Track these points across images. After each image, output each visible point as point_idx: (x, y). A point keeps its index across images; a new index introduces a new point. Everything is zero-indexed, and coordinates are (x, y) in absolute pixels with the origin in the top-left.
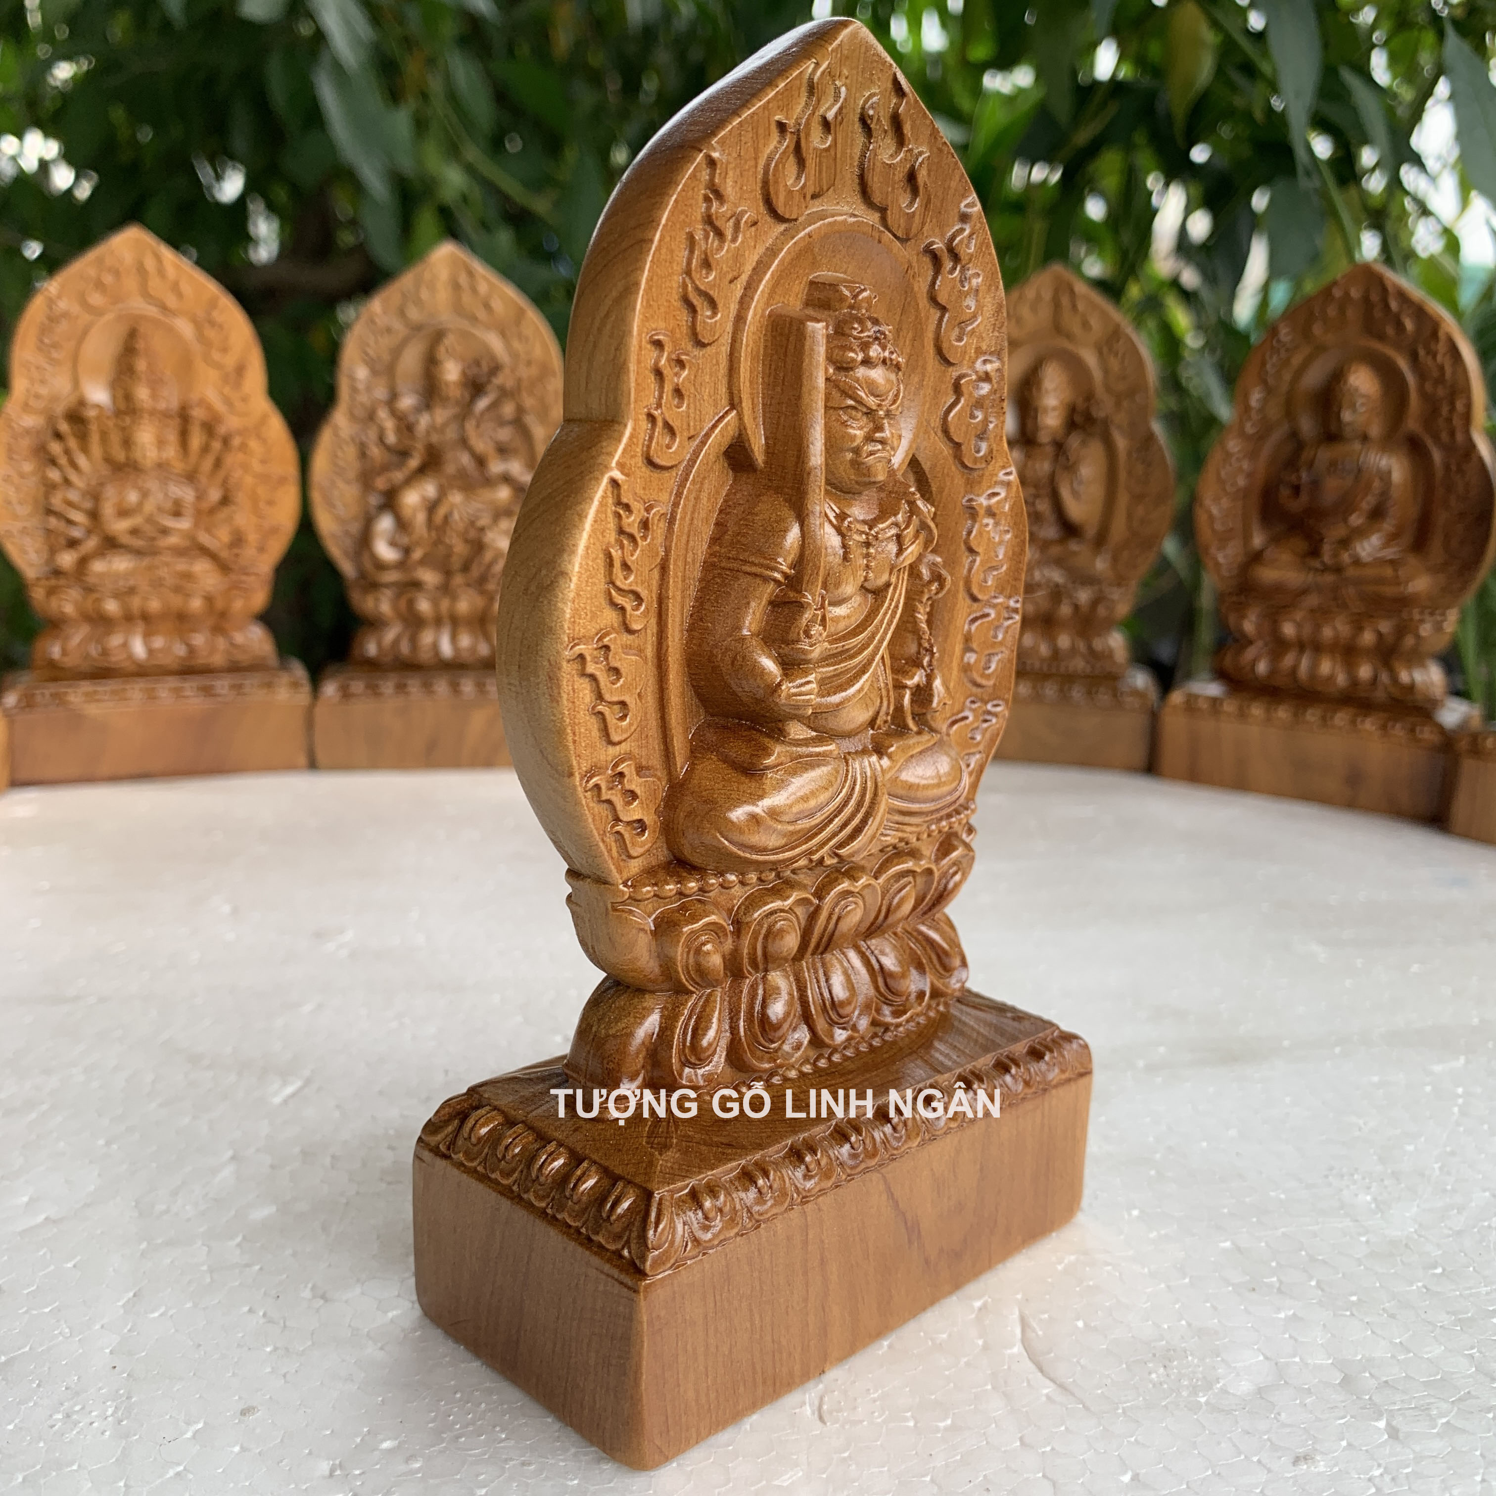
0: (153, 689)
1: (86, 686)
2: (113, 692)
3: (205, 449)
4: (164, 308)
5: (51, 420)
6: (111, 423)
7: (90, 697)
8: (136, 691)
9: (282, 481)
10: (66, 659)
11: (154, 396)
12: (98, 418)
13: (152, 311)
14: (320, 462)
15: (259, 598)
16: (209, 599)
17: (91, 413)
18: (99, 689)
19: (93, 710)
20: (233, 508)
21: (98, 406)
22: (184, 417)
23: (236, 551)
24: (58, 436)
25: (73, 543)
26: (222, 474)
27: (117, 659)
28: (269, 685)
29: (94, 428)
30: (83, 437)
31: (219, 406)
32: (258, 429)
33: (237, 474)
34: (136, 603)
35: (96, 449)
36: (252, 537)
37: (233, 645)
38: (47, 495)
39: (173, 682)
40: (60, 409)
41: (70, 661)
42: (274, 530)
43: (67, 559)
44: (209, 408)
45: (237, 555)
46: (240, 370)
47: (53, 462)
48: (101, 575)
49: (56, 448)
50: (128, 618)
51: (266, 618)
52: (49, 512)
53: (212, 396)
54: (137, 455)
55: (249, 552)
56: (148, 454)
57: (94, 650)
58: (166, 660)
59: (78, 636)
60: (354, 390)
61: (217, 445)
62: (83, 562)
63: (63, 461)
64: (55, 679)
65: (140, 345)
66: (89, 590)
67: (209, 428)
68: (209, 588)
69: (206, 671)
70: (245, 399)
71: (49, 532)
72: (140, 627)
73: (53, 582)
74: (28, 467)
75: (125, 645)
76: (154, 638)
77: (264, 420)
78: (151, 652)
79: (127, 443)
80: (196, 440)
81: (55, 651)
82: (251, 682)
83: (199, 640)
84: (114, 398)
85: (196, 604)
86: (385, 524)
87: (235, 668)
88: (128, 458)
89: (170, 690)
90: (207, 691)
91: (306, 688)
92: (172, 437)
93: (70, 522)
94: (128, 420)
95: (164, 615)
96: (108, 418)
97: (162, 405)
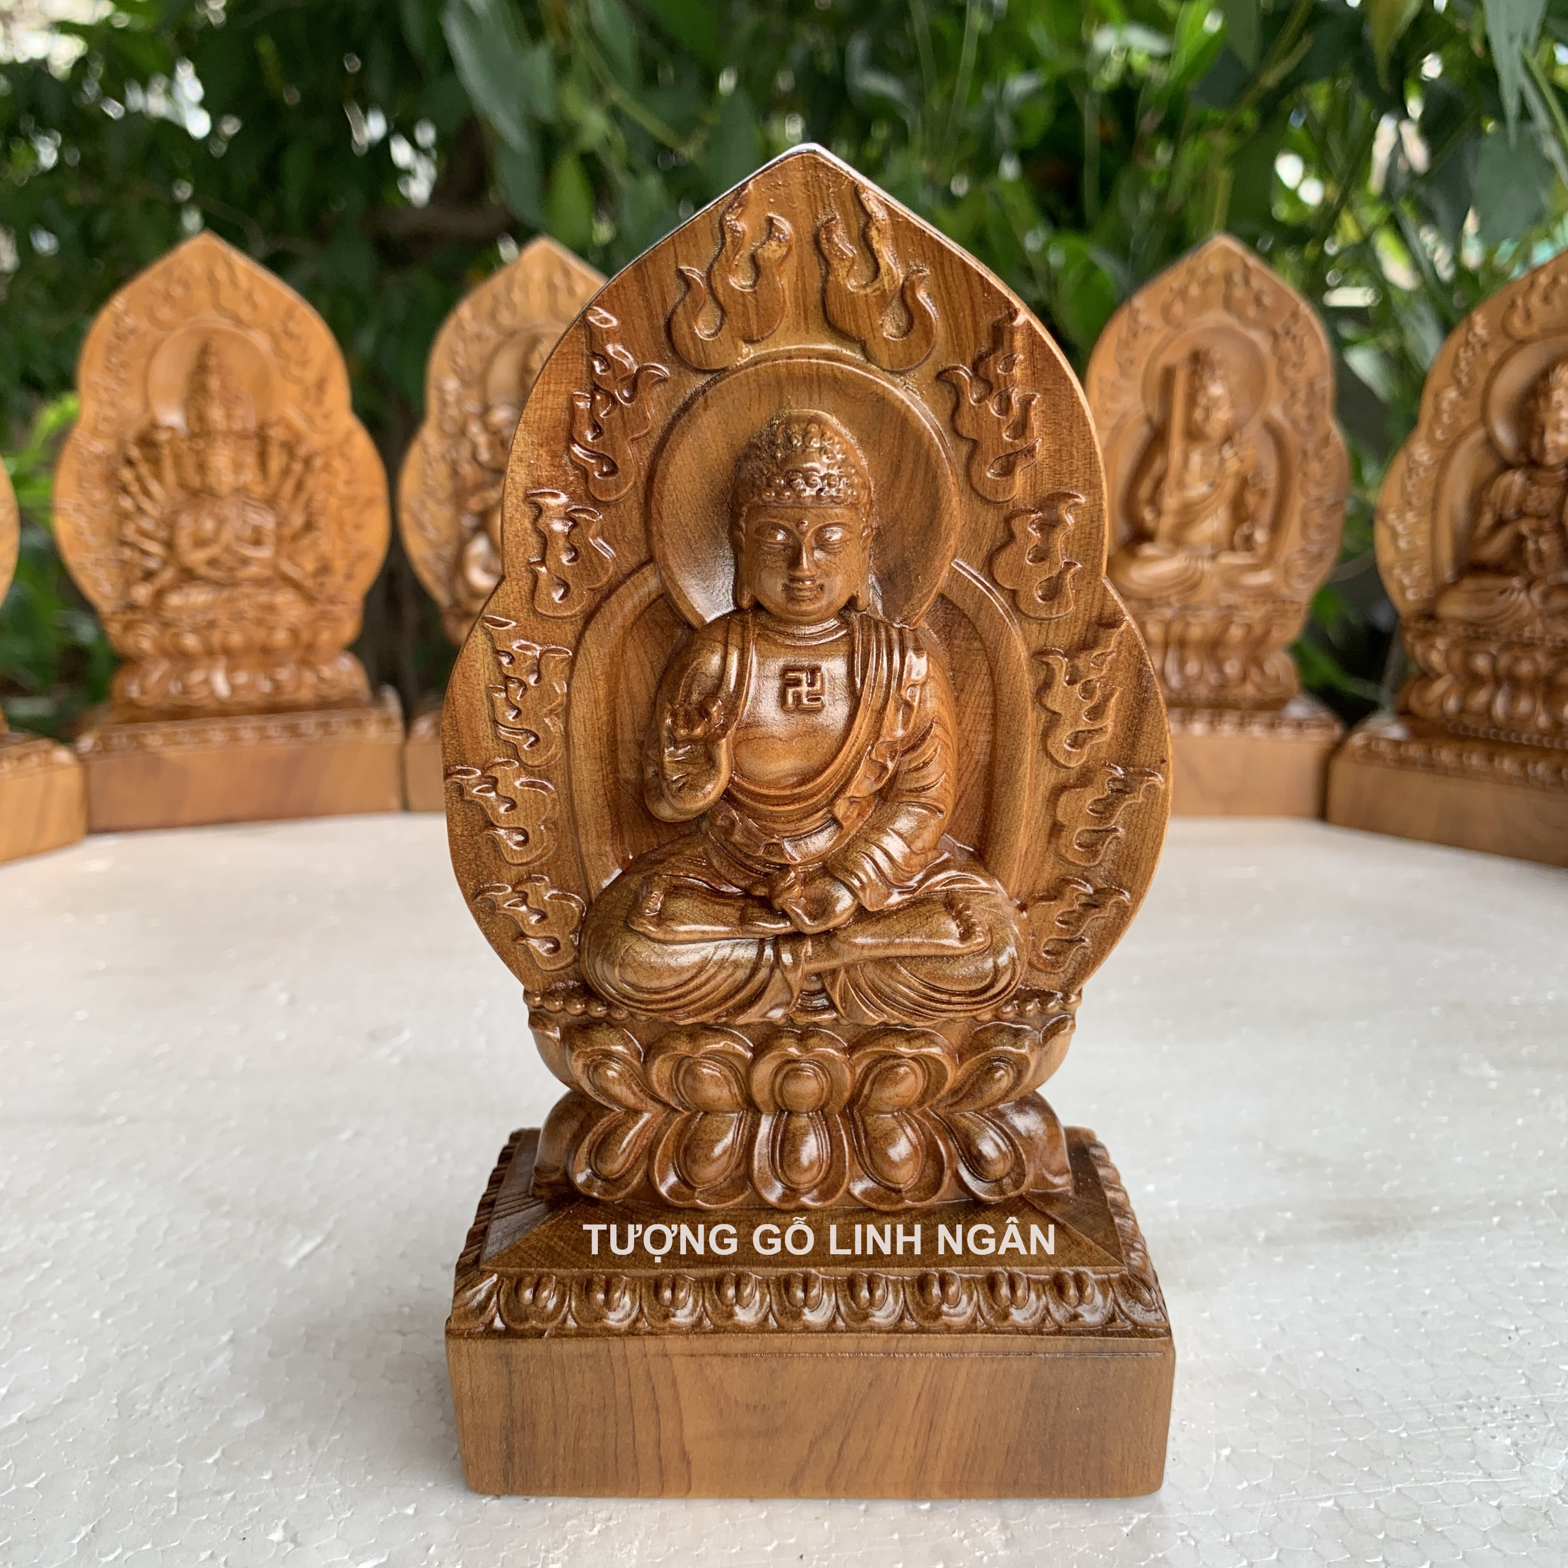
0: (235, 729)
1: (165, 727)
2: (193, 733)
3: (286, 472)
4: (238, 321)
5: (121, 444)
6: (184, 446)
7: (171, 740)
8: (217, 733)
9: (369, 503)
10: (144, 698)
11: (229, 417)
12: (170, 442)
13: (225, 324)
14: (409, 481)
15: (349, 629)
16: (294, 632)
17: (163, 436)
18: (179, 730)
19: (172, 754)
20: (317, 533)
21: (171, 429)
22: (262, 439)
23: (320, 580)
24: (130, 462)
25: (149, 575)
26: (303, 497)
27: (199, 696)
28: (358, 724)
29: (166, 451)
30: (155, 462)
31: (299, 423)
32: (342, 448)
33: (320, 496)
34: (216, 637)
35: (170, 475)
36: (340, 565)
37: (321, 680)
38: (120, 524)
39: (254, 721)
40: (131, 434)
41: (148, 700)
42: (363, 556)
43: (142, 593)
44: (289, 426)
45: (322, 585)
46: (321, 385)
47: (125, 490)
48: (179, 609)
49: (127, 475)
50: (210, 652)
51: (355, 649)
52: (123, 543)
53: (293, 414)
54: (212, 480)
55: (335, 581)
56: (224, 478)
57: (174, 688)
58: (250, 697)
59: (157, 673)
60: (444, 404)
61: (297, 467)
62: (160, 595)
63: (135, 488)
64: (133, 720)
65: (212, 362)
66: (166, 625)
67: (289, 448)
68: (293, 620)
69: (294, 708)
70: (326, 416)
71: (124, 563)
72: (222, 662)
73: (130, 616)
74: (99, 495)
75: (207, 682)
76: (235, 674)
77: (348, 437)
78: (234, 688)
79: (202, 468)
80: (276, 462)
81: (134, 691)
82: (338, 719)
83: (284, 674)
84: (188, 418)
85: (281, 637)
86: (479, 546)
87: (324, 705)
88: (203, 483)
89: (254, 729)
90: (293, 731)
91: (398, 726)
92: (250, 459)
93: (145, 553)
94: (201, 444)
95: (248, 649)
96: (182, 440)
97: (237, 426)
